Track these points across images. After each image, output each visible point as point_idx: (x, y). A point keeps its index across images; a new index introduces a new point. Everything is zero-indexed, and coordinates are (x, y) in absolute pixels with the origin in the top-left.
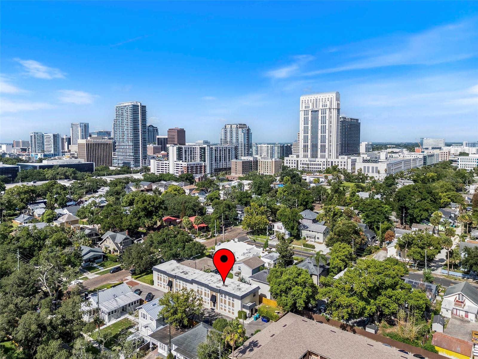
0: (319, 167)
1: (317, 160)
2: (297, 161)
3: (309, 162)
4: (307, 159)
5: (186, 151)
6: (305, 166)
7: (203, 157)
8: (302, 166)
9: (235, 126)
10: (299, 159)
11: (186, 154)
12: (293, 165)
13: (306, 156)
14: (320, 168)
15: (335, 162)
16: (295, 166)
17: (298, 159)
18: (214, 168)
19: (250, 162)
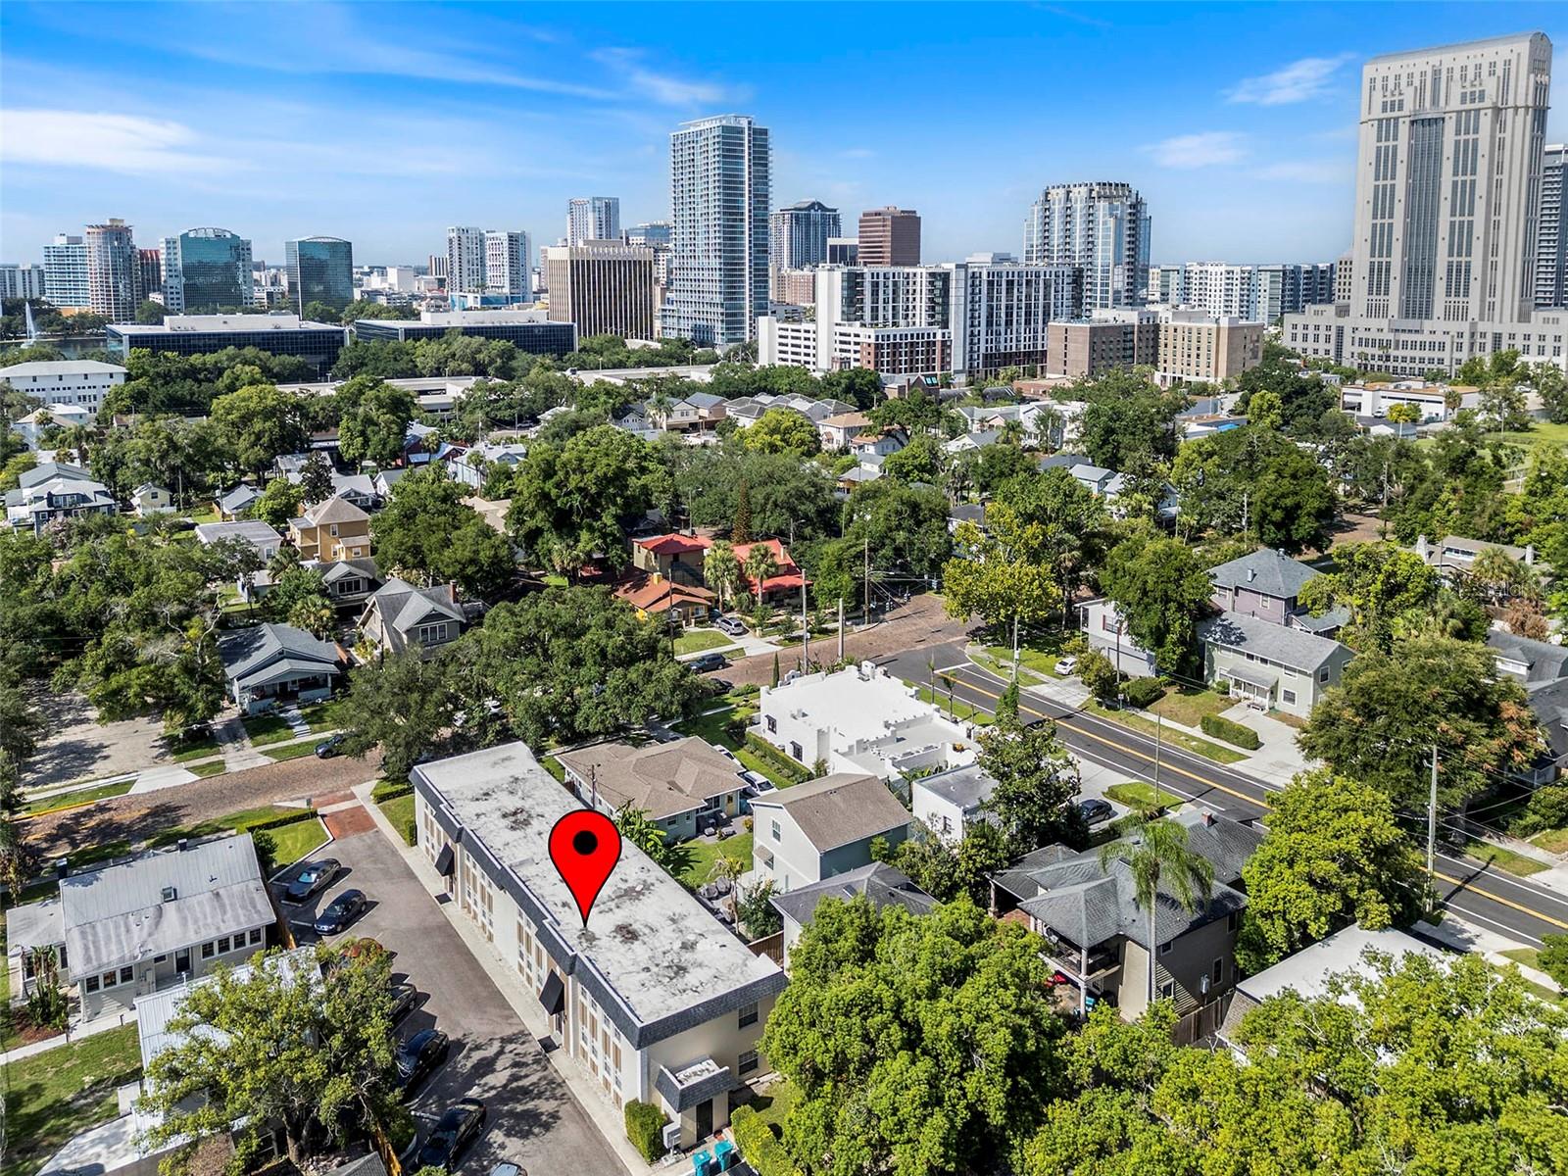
0: (1436, 355)
1: (1427, 325)
2: (1340, 331)
3: (1391, 336)
4: (1384, 323)
5: (875, 285)
6: (1369, 351)
7: (939, 308)
8: (1357, 349)
9: (1084, 190)
10: (1347, 323)
11: (875, 301)
12: (1322, 346)
13: (1373, 311)
14: (1441, 361)
15: (1512, 336)
16: (1327, 352)
17: (1341, 322)
18: (982, 350)
19: (1125, 331)
